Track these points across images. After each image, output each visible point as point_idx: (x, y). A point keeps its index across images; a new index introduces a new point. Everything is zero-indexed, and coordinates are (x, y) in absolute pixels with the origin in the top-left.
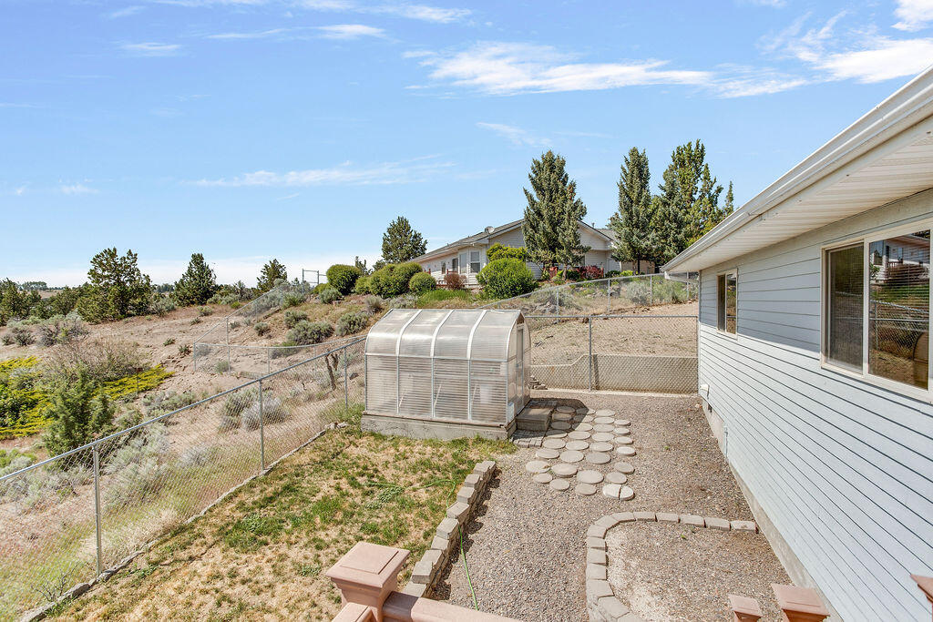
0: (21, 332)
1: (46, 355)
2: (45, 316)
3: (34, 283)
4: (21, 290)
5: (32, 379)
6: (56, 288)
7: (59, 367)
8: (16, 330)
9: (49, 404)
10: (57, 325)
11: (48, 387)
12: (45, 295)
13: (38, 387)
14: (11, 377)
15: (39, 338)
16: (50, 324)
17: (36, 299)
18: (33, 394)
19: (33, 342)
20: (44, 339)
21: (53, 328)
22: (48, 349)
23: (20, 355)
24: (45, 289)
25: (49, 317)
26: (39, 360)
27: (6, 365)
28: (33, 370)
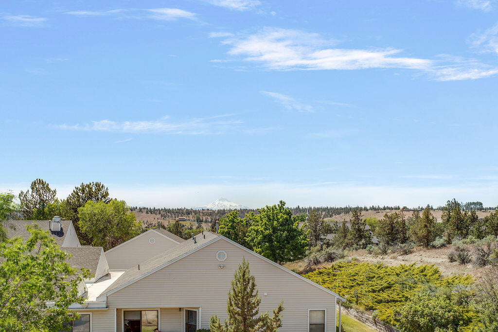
0: (462, 251)
1: (479, 275)
2: (480, 236)
3: (474, 203)
4: (463, 210)
5: (467, 297)
6: (490, 209)
7: (489, 287)
8: (458, 249)
9: (480, 324)
10: (489, 246)
11: (480, 307)
12: (481, 215)
13: (472, 306)
14: (453, 293)
15: (474, 258)
16: (483, 244)
17: (474, 219)
18: (467, 312)
19: (470, 261)
20: (478, 259)
21: (486, 249)
22: (481, 270)
23: (461, 272)
24: (481, 209)
25: (483, 237)
26: (474, 279)
27: (450, 281)
28: (468, 289)
